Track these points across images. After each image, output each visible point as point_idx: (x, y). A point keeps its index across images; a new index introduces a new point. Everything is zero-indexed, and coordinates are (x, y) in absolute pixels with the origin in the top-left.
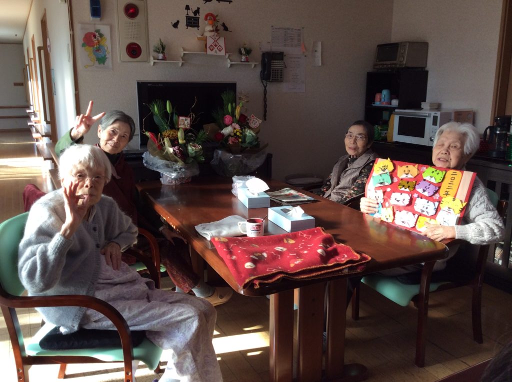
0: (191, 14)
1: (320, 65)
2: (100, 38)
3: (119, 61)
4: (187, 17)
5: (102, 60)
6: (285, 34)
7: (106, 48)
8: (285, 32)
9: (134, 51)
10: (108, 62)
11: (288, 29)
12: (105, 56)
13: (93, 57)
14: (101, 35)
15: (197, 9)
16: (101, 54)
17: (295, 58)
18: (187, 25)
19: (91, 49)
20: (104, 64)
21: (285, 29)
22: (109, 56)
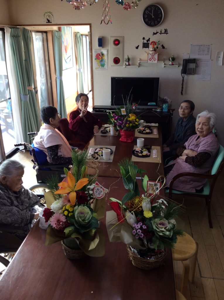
0: (145, 42)
1: (221, 65)
2: (102, 56)
3: (110, 65)
4: (143, 43)
5: (103, 65)
6: (199, 49)
7: (105, 60)
8: (199, 47)
9: (117, 61)
10: (106, 66)
11: (202, 45)
12: (104, 63)
13: (99, 64)
14: (103, 55)
15: (148, 39)
16: (103, 63)
17: (204, 61)
18: (143, 47)
19: (99, 61)
20: (104, 67)
21: (200, 46)
22: (106, 63)
